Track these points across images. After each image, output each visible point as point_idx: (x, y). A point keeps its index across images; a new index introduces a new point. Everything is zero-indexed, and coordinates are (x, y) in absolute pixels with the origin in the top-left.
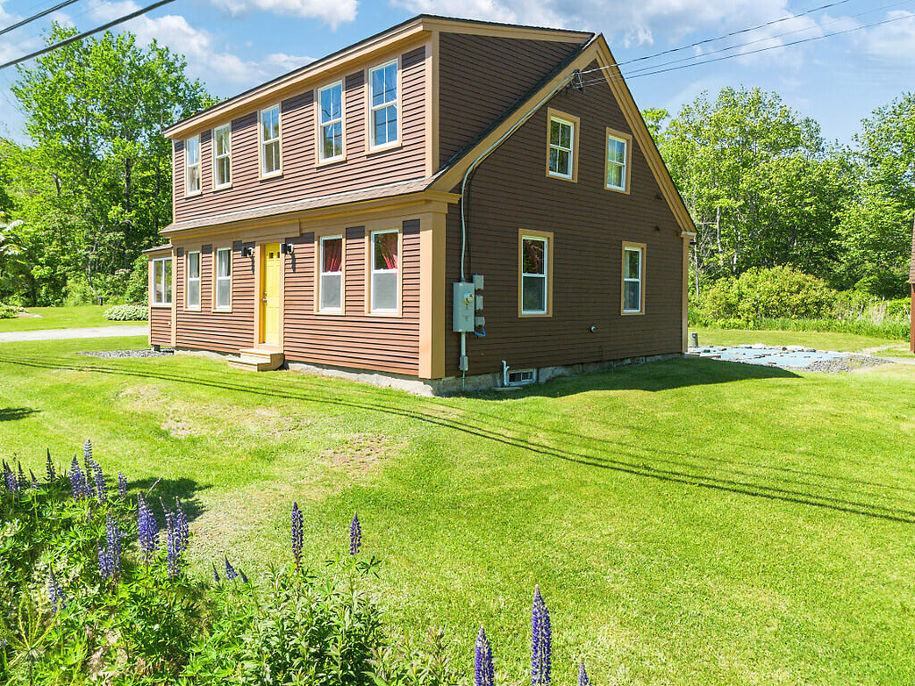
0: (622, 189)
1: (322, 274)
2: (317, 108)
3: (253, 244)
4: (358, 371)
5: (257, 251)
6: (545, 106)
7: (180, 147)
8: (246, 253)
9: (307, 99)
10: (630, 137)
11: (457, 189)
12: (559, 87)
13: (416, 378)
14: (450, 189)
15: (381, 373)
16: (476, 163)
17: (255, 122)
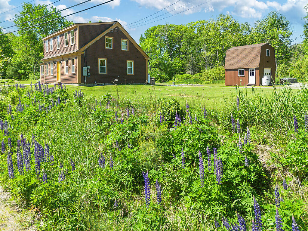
0: (127, 50)
1: (66, 67)
2: (64, 36)
3: (56, 62)
4: (70, 83)
5: (57, 63)
6: (104, 36)
7: (45, 42)
8: (55, 63)
9: (63, 35)
10: (128, 40)
11: (84, 51)
12: (107, 32)
13: (76, 83)
14: (82, 51)
15: (73, 83)
16: (88, 47)
17: (56, 38)
